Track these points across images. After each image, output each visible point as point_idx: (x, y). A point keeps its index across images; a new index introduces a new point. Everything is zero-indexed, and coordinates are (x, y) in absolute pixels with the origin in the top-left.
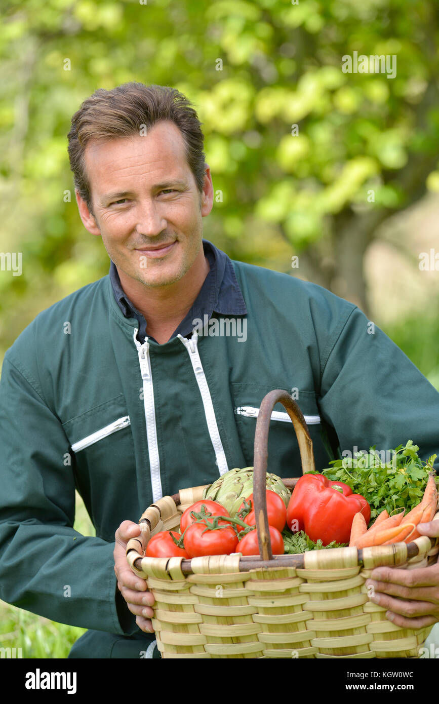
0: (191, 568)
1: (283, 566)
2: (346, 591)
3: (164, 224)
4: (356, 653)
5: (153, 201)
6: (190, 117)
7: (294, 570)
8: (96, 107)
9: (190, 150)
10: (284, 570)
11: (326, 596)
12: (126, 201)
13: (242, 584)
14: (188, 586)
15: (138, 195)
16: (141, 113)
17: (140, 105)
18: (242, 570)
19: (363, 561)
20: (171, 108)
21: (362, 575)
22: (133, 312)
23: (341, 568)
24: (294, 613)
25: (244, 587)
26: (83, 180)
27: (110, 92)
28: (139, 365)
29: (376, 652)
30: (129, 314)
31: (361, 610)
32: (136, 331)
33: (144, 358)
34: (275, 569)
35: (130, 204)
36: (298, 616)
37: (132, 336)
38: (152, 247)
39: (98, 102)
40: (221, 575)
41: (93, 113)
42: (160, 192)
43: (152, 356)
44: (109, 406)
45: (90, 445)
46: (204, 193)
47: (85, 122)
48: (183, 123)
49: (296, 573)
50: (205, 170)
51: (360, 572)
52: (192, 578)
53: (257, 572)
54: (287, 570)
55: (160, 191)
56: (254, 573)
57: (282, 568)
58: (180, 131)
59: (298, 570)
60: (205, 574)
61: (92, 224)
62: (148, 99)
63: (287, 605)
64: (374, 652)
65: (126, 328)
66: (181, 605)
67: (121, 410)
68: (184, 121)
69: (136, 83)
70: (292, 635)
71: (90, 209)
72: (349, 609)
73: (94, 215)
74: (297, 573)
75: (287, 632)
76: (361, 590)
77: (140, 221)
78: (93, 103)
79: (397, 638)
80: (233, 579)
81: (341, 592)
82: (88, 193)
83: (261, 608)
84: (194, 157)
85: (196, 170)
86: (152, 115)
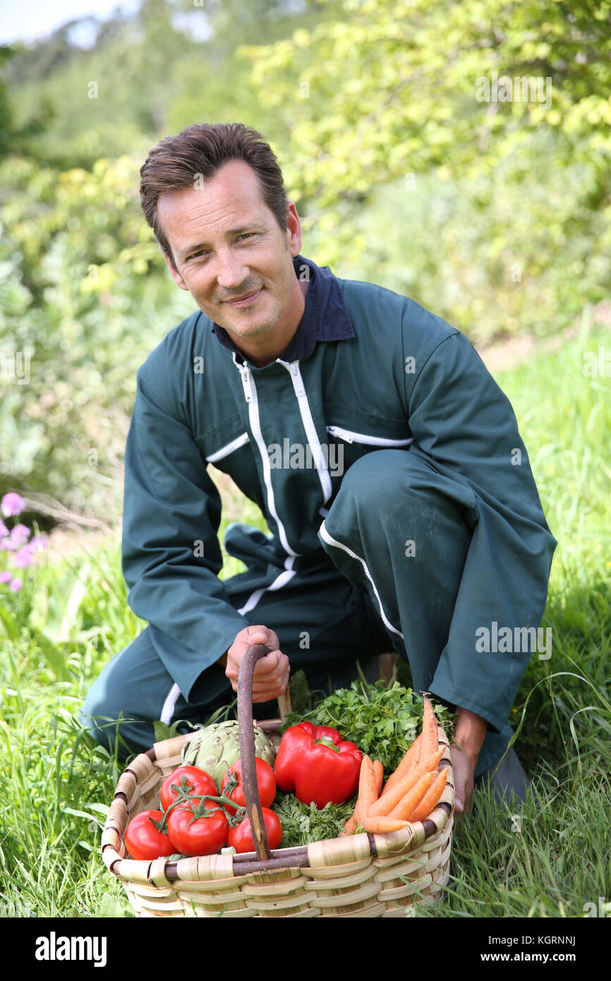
0: (176, 874)
2: (358, 885)
5: (230, 250)
7: (297, 870)
9: (266, 187)
10: (286, 871)
11: (336, 892)
12: (202, 253)
13: (238, 889)
14: (175, 892)
15: (213, 245)
16: (202, 157)
17: (199, 147)
18: (236, 873)
19: (376, 850)
20: (238, 145)
21: (375, 865)
23: (351, 862)
24: (300, 912)
25: (241, 891)
31: (376, 900)
33: (246, 381)
34: (276, 871)
35: (207, 255)
38: (238, 298)
40: (213, 881)
42: (239, 237)
46: (289, 232)
48: (254, 160)
50: (289, 206)
51: (373, 861)
52: (179, 884)
53: (255, 876)
54: (289, 870)
55: (237, 237)
56: (251, 877)
57: (284, 869)
58: (251, 169)
59: (302, 869)
60: (194, 880)
62: (208, 138)
63: (291, 906)
68: (255, 157)
69: (199, 124)
71: (174, 266)
72: (362, 902)
74: (301, 872)
76: (374, 882)
77: (220, 273)
80: (227, 885)
81: (352, 886)
83: (261, 911)
84: (271, 194)
85: (276, 208)
86: (215, 157)
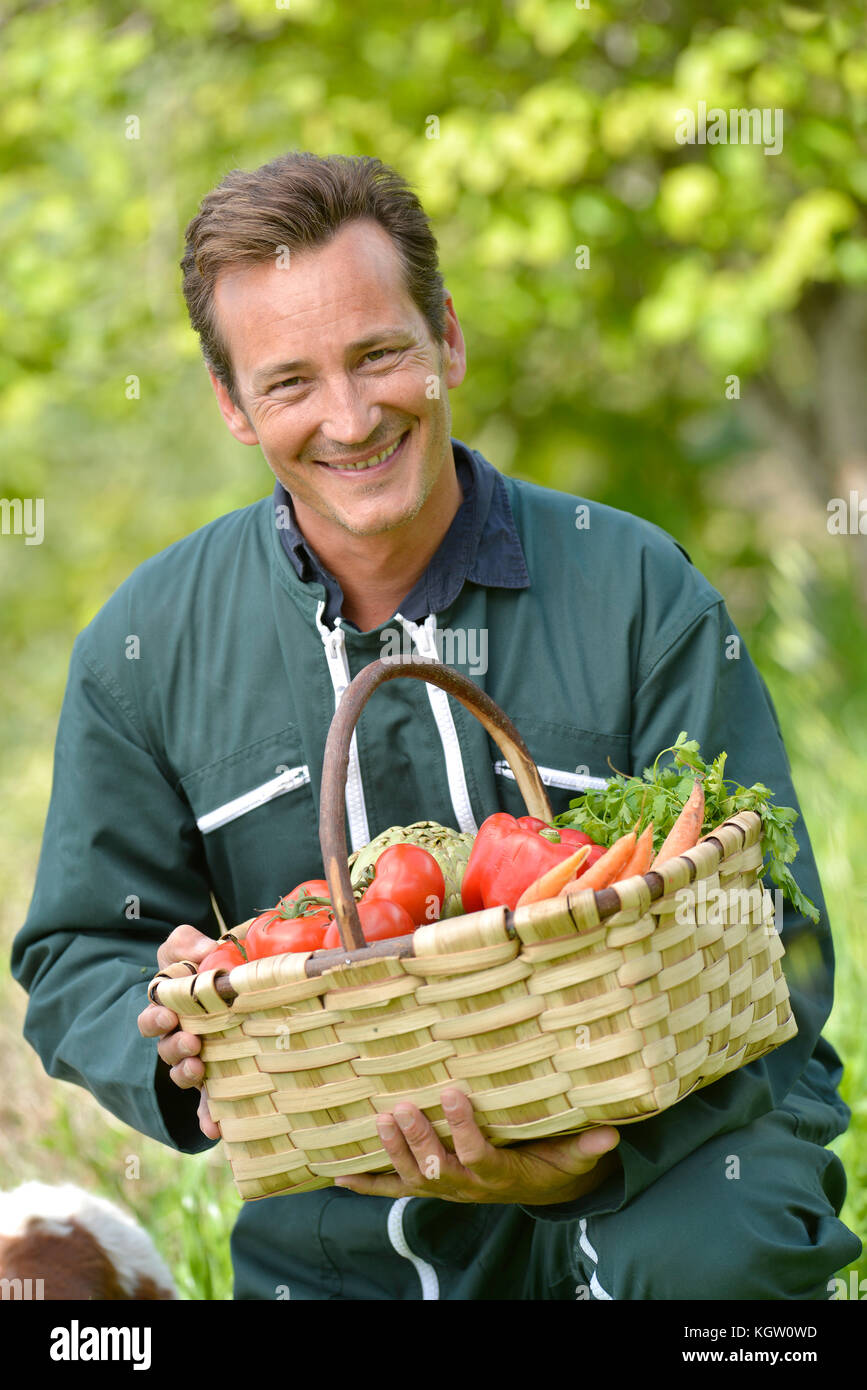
0: (229, 984)
1: (377, 956)
2: (498, 991)
3: (375, 415)
4: (549, 1115)
5: (348, 378)
6: (407, 208)
7: (396, 960)
8: (227, 206)
9: (411, 268)
10: (379, 964)
12: (300, 381)
13: (317, 1002)
14: (237, 1020)
15: (320, 368)
16: (311, 209)
17: (307, 194)
18: (310, 974)
19: (515, 929)
20: (368, 194)
21: (523, 958)
22: (316, 573)
23: (478, 948)
24: (418, 1046)
25: (323, 1006)
26: (216, 346)
27: (252, 177)
28: (327, 670)
29: (583, 1108)
30: (308, 576)
31: (537, 1028)
32: (321, 606)
33: (336, 657)
34: (364, 963)
35: (307, 386)
36: (426, 1052)
37: (313, 616)
39: (230, 196)
40: (278, 988)
41: (222, 218)
42: (364, 356)
43: (351, 653)
44: (268, 746)
45: (233, 818)
46: (446, 344)
47: (209, 235)
48: (393, 221)
49: (403, 968)
50: (444, 303)
51: (519, 953)
52: (238, 1004)
53: (335, 975)
54: (384, 963)
55: (362, 356)
56: (328, 975)
57: (375, 960)
58: (389, 237)
59: (404, 960)
60: (253, 991)
61: (240, 424)
62: (322, 182)
63: (401, 1031)
64: (580, 1108)
65: (304, 601)
66: (235, 1060)
67: (290, 754)
68: (395, 217)
69: (298, 153)
70: (425, 1091)
71: (235, 399)
72: (512, 1027)
73: (242, 409)
74: (405, 965)
75: (416, 1087)
76: (528, 989)
77: (329, 417)
78: (220, 201)
79: (612, 1077)
80: (299, 993)
81: (488, 993)
82: (228, 370)
83: (362, 1044)
84: (421, 282)
85: (427, 307)
86: (332, 212)
